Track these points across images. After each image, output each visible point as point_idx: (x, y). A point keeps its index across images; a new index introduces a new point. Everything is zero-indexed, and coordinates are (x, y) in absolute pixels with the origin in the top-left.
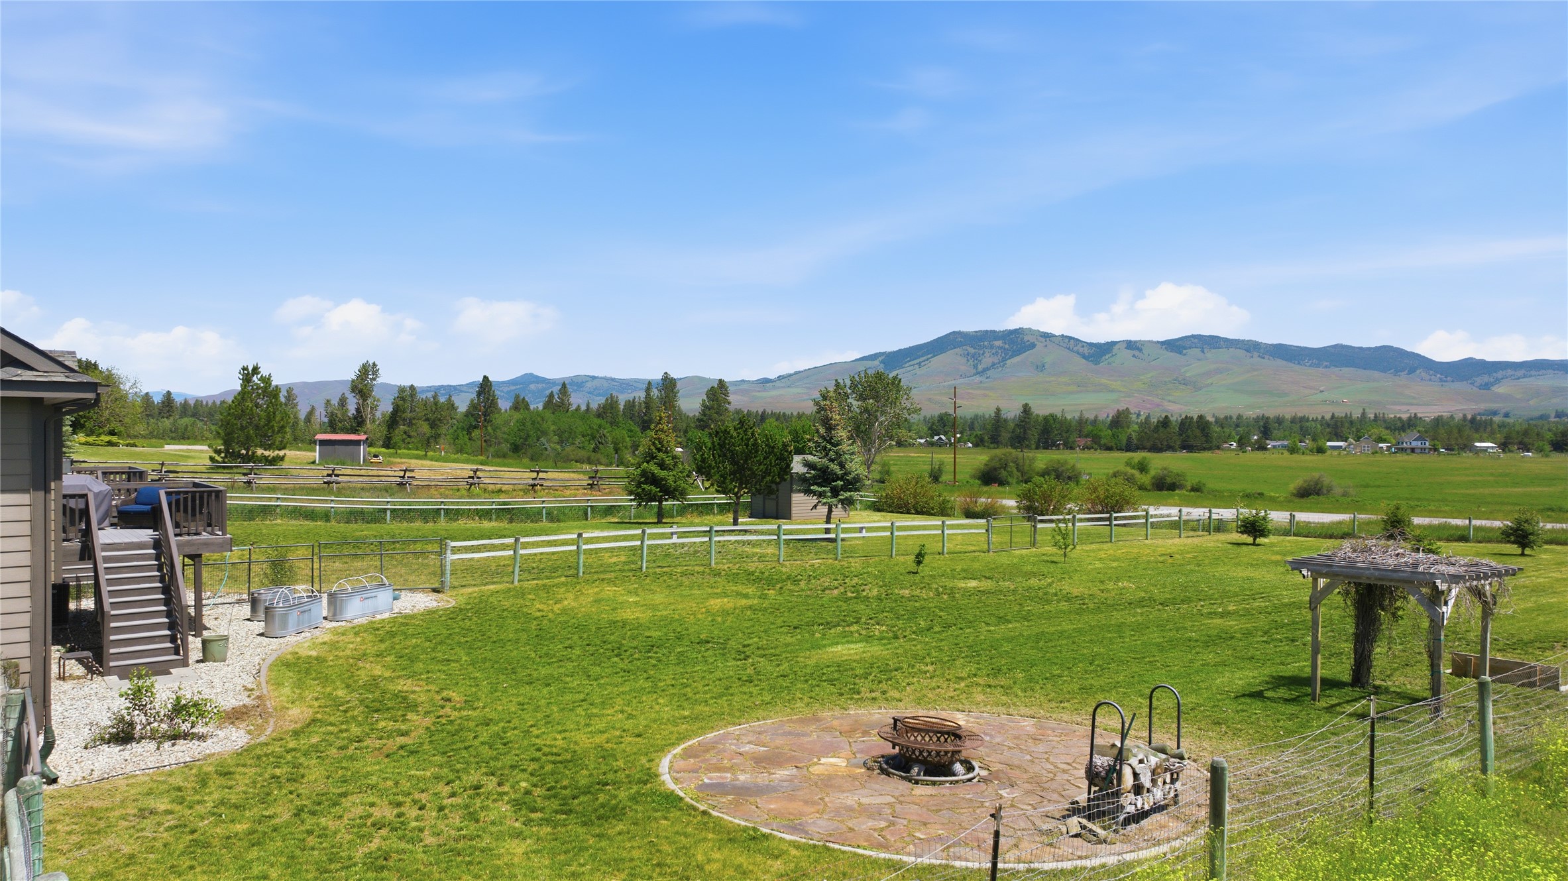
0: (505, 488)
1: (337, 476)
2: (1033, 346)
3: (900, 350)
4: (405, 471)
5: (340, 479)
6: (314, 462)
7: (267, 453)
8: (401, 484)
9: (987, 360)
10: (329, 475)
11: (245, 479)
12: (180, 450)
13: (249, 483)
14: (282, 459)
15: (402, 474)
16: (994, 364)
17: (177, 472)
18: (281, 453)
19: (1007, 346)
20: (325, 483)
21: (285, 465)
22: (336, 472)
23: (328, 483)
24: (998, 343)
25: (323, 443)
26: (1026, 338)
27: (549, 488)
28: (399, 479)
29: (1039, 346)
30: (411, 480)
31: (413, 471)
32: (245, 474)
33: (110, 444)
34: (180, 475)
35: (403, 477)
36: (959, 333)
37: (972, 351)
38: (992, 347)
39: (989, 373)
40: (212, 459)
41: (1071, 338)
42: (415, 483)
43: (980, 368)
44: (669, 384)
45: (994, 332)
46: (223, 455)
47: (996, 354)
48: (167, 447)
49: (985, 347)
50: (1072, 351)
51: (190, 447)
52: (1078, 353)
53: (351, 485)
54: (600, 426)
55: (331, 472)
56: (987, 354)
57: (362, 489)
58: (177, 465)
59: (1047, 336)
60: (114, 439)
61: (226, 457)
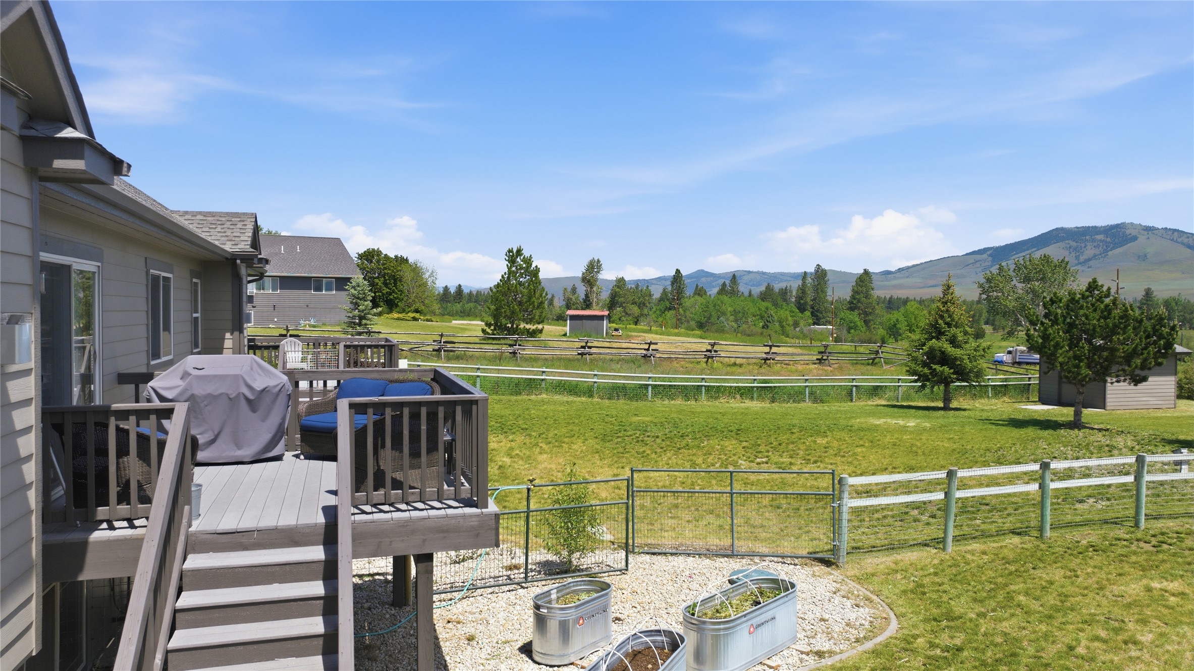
0: (738, 361)
1: (590, 347)
2: (1135, 238)
3: (1007, 245)
4: (650, 344)
5: (593, 350)
6: (565, 335)
7: (528, 326)
8: (645, 356)
9: (1089, 252)
10: (583, 347)
11: (511, 350)
12: (462, 324)
13: (514, 353)
14: (541, 331)
15: (646, 347)
16: (1095, 256)
17: (454, 343)
18: (540, 327)
19: (1108, 239)
20: (579, 354)
21: (543, 337)
22: (589, 344)
23: (582, 354)
24: (1100, 237)
25: (573, 318)
26: (1128, 232)
27: (781, 362)
28: (644, 352)
29: (1142, 239)
30: (654, 352)
31: (656, 344)
32: (511, 345)
33: (415, 319)
34: (456, 345)
35: (648, 350)
36: (1062, 229)
37: (1074, 244)
38: (1093, 241)
39: (1091, 263)
40: (484, 331)
41: (1175, 230)
42: (658, 355)
43: (1082, 259)
44: (821, 274)
45: (1096, 227)
46: (492, 328)
47: (1097, 247)
48: (454, 322)
49: (1086, 240)
50: (1176, 242)
51: (469, 322)
52: (1183, 244)
53: (602, 356)
54: (767, 308)
55: (584, 344)
56: (1089, 247)
57: (611, 360)
58: (453, 336)
59: (1149, 229)
60: (417, 315)
61: (495, 329)
